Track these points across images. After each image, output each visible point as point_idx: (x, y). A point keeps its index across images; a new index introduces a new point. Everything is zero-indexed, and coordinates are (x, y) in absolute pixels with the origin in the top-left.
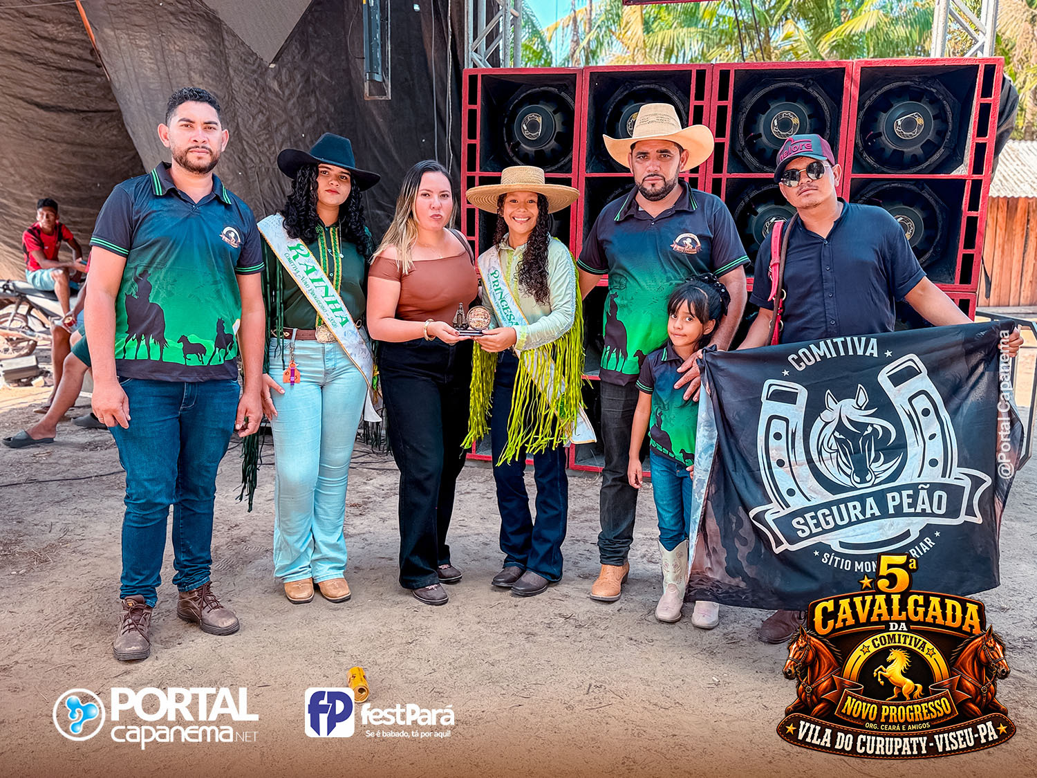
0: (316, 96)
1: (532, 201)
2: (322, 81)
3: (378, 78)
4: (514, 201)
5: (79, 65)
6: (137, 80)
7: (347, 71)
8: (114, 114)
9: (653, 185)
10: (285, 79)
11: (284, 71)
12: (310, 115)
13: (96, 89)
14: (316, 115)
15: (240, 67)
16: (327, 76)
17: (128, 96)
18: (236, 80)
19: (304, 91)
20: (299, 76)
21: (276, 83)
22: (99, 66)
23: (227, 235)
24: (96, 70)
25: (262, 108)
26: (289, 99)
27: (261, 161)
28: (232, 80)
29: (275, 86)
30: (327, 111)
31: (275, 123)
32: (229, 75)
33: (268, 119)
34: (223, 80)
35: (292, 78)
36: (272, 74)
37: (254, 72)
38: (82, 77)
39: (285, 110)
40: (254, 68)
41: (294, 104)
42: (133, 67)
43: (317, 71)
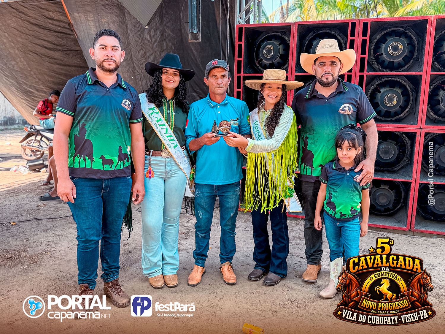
0: (166, 41)
1: (278, 88)
2: (169, 35)
3: (195, 31)
4: (270, 87)
5: (64, 30)
6: (88, 36)
7: (180, 30)
8: (79, 52)
9: (327, 79)
10: (152, 34)
11: (152, 30)
12: (164, 51)
13: (71, 41)
14: (166, 50)
15: (133, 29)
16: (171, 32)
17: (85, 43)
18: (131, 35)
19: (161, 39)
20: (159, 33)
21: (148, 36)
22: (72, 31)
23: (124, 104)
24: (71, 33)
25: (142, 48)
26: (154, 43)
27: (142, 72)
28: (129, 35)
29: (148, 37)
30: (171, 48)
31: (148, 54)
32: (127, 32)
33: (145, 53)
34: (125, 35)
35: (155, 33)
36: (146, 32)
37: (139, 31)
38: (65, 36)
39: (152, 48)
40: (139, 29)
41: (156, 45)
42: (87, 30)
43: (167, 30)
